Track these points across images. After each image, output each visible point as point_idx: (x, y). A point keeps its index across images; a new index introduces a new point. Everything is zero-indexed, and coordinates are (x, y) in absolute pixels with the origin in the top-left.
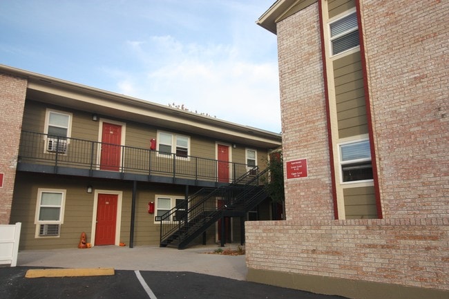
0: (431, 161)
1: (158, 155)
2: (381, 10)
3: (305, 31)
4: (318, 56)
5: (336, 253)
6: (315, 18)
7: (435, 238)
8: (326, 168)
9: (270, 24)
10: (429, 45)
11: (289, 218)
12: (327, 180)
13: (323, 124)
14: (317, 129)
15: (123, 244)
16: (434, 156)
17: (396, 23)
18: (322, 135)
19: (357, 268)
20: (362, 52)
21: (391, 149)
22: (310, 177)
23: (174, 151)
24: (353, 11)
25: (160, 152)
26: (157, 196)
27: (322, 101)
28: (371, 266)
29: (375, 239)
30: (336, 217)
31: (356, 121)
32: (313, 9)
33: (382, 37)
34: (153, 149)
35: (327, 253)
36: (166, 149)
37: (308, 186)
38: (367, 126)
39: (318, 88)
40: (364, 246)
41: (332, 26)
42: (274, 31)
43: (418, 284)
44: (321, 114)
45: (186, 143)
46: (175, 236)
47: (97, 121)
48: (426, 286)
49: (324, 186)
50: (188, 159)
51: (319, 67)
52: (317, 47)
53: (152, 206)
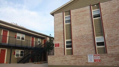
0: (81, 45)
1: (17, 39)
2: (74, 17)
3: (60, 18)
4: (62, 23)
5: (67, 61)
6: (62, 15)
7: (82, 58)
8: (63, 45)
9: (53, 14)
10: (82, 25)
11: (55, 55)
12: (63, 48)
13: (63, 37)
14: (62, 37)
15: (7, 63)
16: (82, 44)
17: (77, 20)
18: (63, 39)
19: (70, 63)
20: (71, 24)
21: (75, 42)
22: (60, 47)
23: (21, 38)
24: (70, 16)
25: (17, 38)
26: (16, 50)
27: (63, 32)
28: (72, 63)
29: (73, 58)
30: (65, 55)
31: (69, 37)
32: (62, 13)
33: (74, 22)
34: (16, 37)
35: (65, 61)
36: (19, 38)
37: (59, 49)
38: (71, 38)
39: (62, 29)
40: (71, 59)
41: (65, 18)
42: (53, 16)
43: (79, 65)
44: (63, 35)
45: (24, 36)
46: (21, 60)
47: (2, 29)
48: (81, 65)
49: (63, 49)
50: (24, 40)
51: (62, 25)
52: (62, 21)
53: (15, 52)
